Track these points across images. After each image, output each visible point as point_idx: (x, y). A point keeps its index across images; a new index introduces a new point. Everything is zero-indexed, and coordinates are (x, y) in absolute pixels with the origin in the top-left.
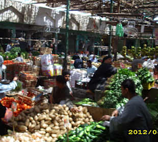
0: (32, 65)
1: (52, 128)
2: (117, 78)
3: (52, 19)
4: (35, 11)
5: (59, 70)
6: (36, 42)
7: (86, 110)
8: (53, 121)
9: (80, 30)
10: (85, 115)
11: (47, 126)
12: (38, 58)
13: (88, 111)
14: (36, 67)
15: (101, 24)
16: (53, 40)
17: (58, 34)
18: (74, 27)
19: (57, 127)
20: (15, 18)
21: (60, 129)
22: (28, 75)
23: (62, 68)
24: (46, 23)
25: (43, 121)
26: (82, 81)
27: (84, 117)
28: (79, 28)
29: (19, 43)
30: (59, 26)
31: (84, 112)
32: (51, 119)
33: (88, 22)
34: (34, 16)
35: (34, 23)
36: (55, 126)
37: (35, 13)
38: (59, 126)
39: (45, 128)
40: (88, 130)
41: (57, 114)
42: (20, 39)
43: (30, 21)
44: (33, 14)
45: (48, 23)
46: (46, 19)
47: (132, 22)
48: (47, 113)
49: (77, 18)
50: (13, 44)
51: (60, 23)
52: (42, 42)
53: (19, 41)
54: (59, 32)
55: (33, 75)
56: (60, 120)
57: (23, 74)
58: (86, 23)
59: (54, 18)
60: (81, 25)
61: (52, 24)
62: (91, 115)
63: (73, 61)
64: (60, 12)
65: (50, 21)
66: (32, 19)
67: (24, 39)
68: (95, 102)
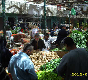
0: (27, 35)
1: (37, 62)
2: (72, 35)
3: (37, 11)
4: (28, 7)
5: (42, 37)
6: (29, 23)
7: (56, 53)
8: (38, 58)
9: (53, 16)
10: (55, 56)
11: (35, 61)
12: (30, 31)
13: (57, 54)
14: (29, 36)
15: (64, 12)
16: (38, 22)
17: (41, 19)
18: (50, 15)
19: (40, 61)
20: (17, 11)
21: (42, 63)
22: (25, 40)
23: (43, 36)
24: (34, 13)
25: (33, 58)
26: (54, 41)
27: (55, 57)
28: (52, 15)
29: (20, 24)
30: (41, 14)
31: (55, 54)
32: (37, 57)
33: (57, 11)
34: (27, 9)
35: (27, 13)
36: (39, 61)
37: (28, 8)
38: (42, 61)
39: (34, 62)
40: (56, 61)
41: (40, 55)
42: (20, 22)
43: (25, 12)
44: (27, 8)
45: (35, 13)
46: (34, 11)
47: (79, 6)
48: (35, 55)
49: (50, 9)
50: (16, 25)
51: (42, 13)
52: (32, 23)
53: (20, 23)
54: (41, 18)
55: (28, 40)
56: (42, 58)
57: (22, 40)
58: (56, 12)
59: (38, 10)
60: (53, 13)
61: (37, 13)
62: (58, 56)
63: (50, 32)
64: (41, 6)
65: (36, 12)
66: (26, 11)
67: (22, 22)
68: (61, 49)
